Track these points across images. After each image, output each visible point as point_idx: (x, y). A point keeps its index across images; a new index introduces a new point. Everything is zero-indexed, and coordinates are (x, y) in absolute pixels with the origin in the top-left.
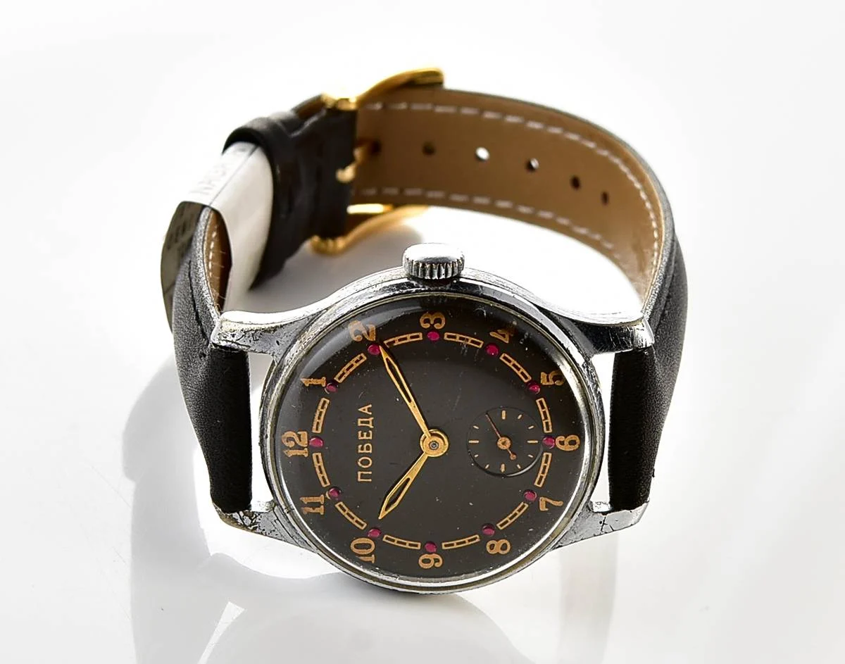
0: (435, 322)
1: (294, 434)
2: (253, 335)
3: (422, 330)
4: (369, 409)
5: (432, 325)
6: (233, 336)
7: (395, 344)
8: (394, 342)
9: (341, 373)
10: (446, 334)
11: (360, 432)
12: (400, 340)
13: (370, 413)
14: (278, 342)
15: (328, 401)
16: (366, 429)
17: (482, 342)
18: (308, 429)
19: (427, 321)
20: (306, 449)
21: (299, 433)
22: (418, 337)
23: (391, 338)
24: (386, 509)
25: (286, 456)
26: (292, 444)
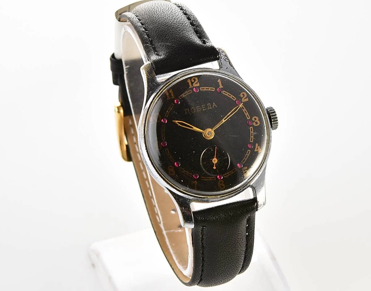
0: (255, 122)
1: (197, 81)
2: (226, 59)
3: (251, 118)
4: (215, 106)
5: (254, 121)
6: (222, 52)
7: (243, 110)
8: (244, 109)
9: (226, 92)
10: (252, 127)
11: (205, 105)
12: (245, 111)
13: (213, 107)
14: (227, 68)
15: (214, 90)
16: (206, 107)
17: (252, 142)
18: (200, 86)
19: (255, 119)
20: (192, 87)
21: (198, 83)
22: (248, 117)
23: (245, 107)
24: (178, 122)
25: (187, 80)
26: (193, 81)
